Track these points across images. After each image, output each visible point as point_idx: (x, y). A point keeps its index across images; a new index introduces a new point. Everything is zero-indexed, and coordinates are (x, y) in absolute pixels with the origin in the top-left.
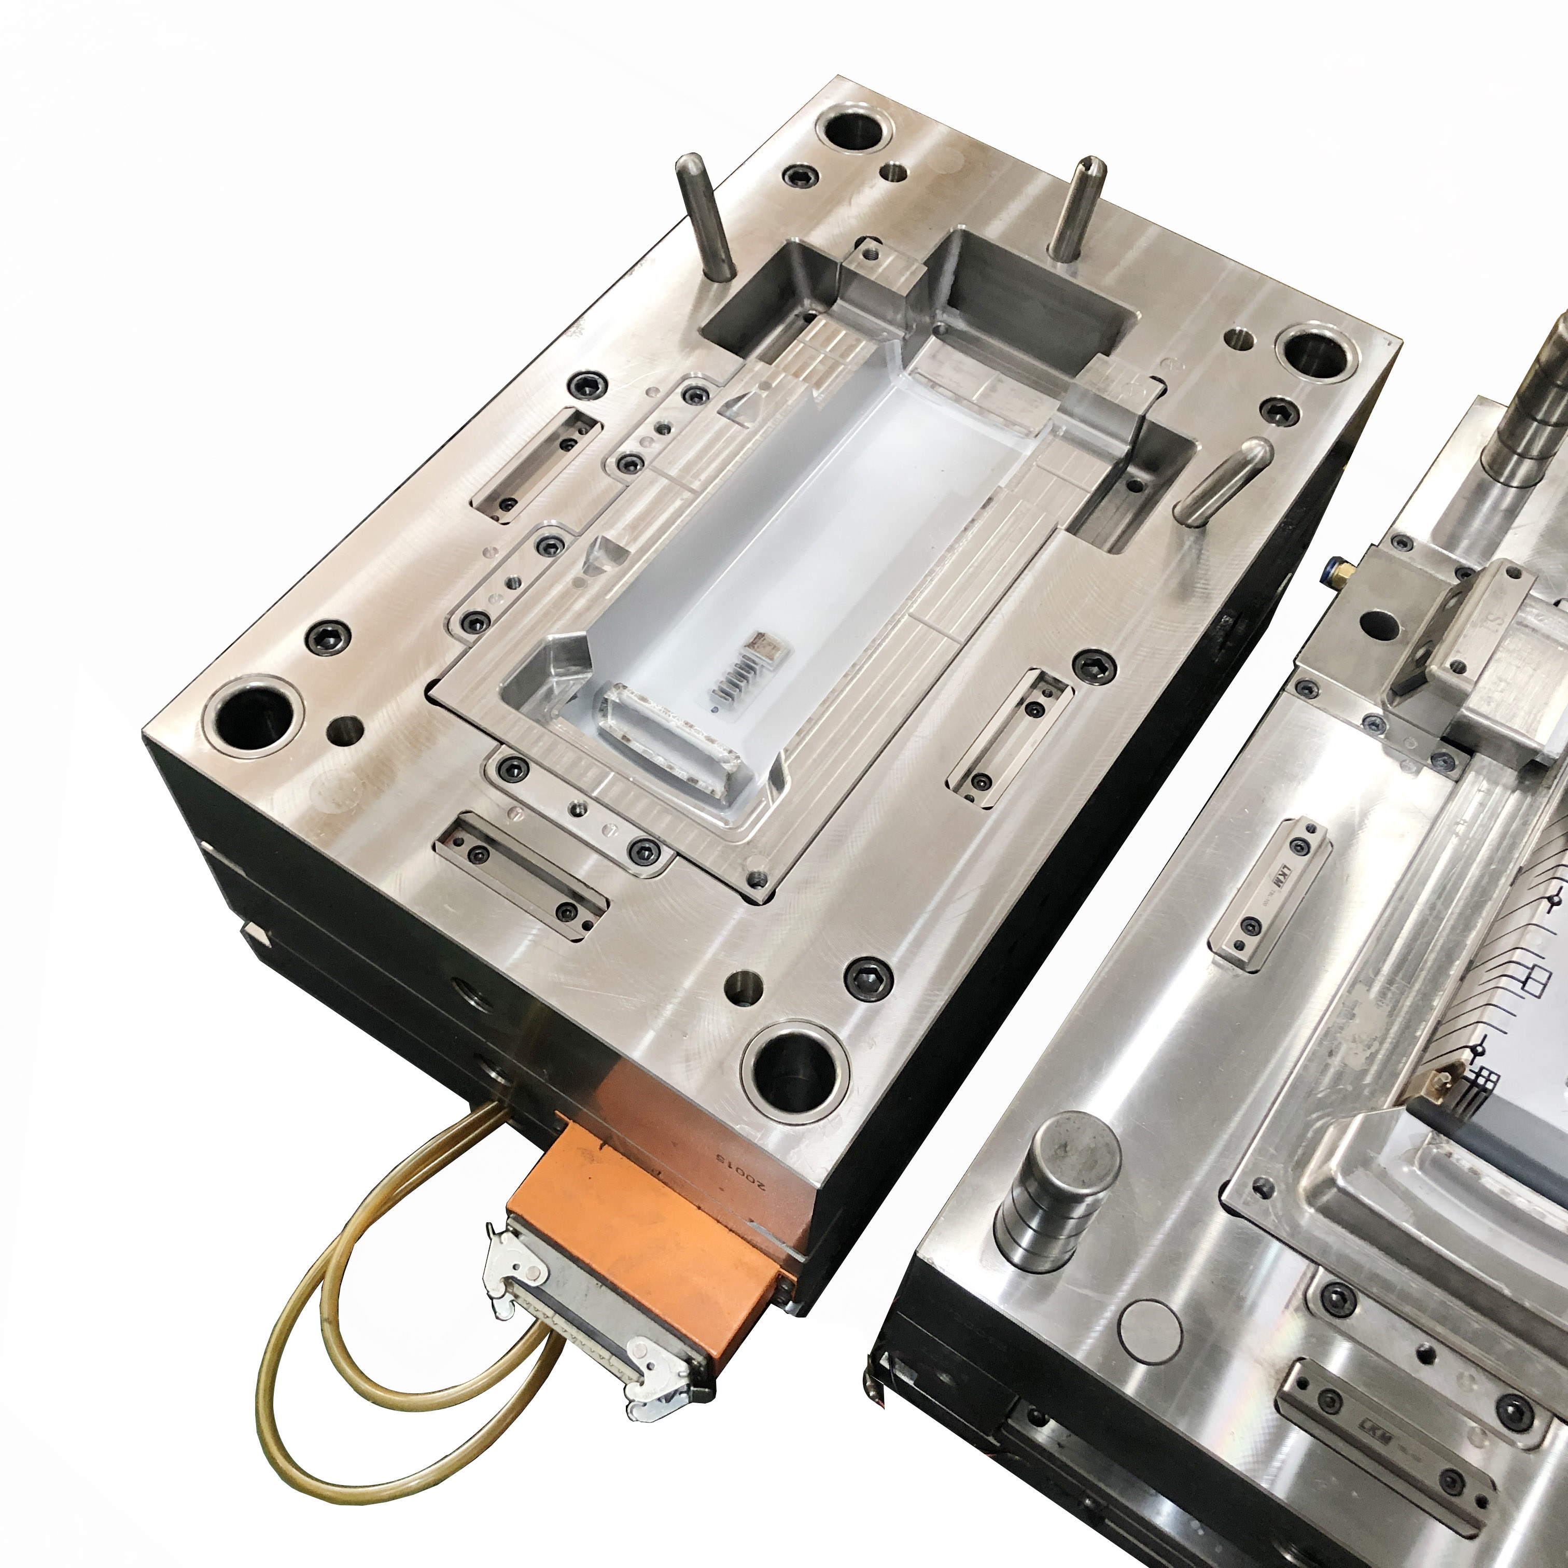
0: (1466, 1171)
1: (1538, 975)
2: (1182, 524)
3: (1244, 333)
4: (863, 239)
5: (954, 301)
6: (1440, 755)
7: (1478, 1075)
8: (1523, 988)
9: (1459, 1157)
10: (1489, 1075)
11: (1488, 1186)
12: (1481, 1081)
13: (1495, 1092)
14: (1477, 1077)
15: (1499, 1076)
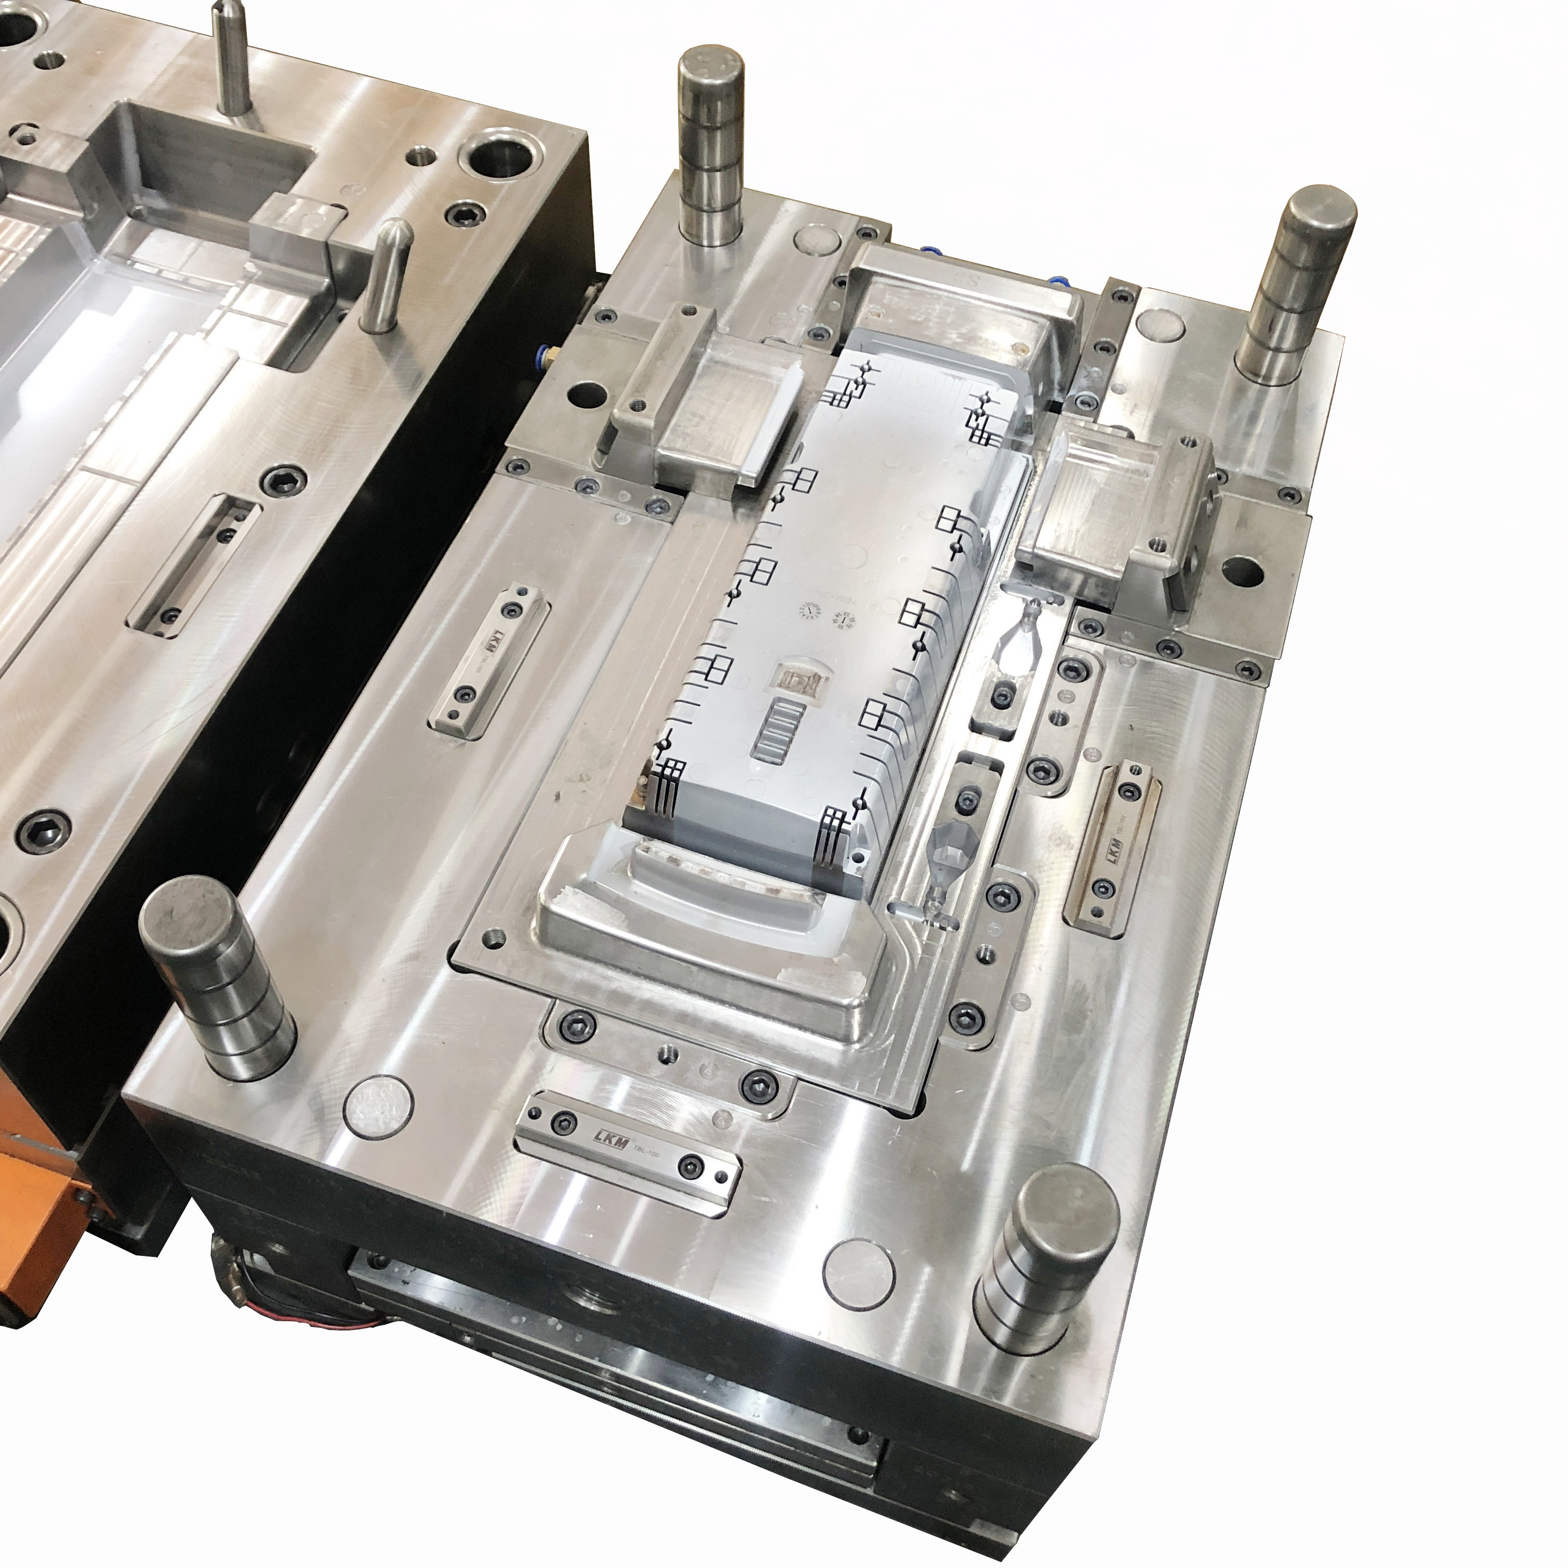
0: (665, 861)
1: (722, 664)
2: (368, 333)
3: (425, 151)
4: (18, 126)
5: (148, 181)
6: (655, 502)
7: (665, 766)
8: (706, 679)
9: (658, 850)
10: (676, 765)
11: (689, 870)
12: (668, 772)
13: (681, 779)
14: (663, 770)
15: (685, 764)
